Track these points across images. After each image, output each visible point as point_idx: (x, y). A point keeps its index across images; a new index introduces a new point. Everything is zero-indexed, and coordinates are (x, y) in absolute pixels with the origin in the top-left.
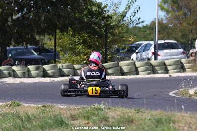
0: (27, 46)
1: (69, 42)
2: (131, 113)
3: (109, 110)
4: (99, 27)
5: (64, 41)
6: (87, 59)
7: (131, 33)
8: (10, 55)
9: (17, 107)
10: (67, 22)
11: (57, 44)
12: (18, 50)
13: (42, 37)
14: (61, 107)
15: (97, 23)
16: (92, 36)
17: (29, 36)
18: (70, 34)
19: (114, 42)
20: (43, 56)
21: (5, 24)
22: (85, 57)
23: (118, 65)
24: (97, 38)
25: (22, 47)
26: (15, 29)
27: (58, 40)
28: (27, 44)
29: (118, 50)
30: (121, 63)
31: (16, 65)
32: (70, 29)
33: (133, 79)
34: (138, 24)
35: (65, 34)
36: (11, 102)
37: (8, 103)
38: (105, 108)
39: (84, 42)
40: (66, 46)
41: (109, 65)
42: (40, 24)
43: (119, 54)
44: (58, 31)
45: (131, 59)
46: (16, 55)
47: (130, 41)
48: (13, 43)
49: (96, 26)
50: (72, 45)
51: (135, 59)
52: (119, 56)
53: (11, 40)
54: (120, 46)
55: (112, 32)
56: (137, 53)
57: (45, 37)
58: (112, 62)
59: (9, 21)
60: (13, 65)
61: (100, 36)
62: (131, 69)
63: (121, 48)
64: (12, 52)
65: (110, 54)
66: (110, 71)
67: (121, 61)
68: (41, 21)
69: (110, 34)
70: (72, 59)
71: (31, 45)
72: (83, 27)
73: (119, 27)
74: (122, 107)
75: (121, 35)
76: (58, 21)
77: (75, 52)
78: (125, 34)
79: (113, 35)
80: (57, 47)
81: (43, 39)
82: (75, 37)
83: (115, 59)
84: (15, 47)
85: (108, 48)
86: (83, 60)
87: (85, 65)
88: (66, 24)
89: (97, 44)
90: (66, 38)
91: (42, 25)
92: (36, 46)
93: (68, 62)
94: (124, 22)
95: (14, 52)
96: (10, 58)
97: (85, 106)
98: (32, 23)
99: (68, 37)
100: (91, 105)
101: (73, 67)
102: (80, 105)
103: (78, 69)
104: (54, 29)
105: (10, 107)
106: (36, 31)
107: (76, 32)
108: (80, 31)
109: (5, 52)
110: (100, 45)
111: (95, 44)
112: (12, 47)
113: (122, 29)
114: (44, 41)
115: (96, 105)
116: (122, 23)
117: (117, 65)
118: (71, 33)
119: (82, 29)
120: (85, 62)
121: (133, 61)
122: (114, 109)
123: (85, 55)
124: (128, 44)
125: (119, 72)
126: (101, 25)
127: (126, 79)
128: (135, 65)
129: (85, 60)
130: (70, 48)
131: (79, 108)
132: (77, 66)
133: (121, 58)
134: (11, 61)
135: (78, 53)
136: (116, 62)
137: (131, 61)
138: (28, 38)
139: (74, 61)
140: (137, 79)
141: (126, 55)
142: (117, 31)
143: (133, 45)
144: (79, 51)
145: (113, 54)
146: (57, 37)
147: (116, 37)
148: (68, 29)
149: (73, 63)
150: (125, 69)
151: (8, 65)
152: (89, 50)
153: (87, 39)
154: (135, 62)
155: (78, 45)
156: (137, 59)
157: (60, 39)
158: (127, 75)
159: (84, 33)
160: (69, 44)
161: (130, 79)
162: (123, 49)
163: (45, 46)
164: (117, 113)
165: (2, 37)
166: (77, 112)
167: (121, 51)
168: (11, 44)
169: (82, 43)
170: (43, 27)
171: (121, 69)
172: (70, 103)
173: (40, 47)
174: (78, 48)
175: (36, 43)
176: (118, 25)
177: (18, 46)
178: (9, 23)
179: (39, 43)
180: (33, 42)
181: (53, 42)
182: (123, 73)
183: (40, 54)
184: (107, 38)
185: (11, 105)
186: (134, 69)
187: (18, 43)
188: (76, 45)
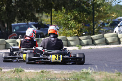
0: (28, 23)
1: (62, 18)
2: (113, 76)
3: (95, 74)
4: (87, 6)
5: (58, 18)
6: (78, 32)
7: (114, 10)
8: (15, 30)
9: (20, 73)
10: (61, 2)
11: (53, 20)
12: (21, 26)
13: (40, 15)
14: (56, 72)
15: (86, 2)
16: (81, 13)
17: (30, 14)
18: (63, 12)
19: (100, 17)
20: (41, 30)
21: (10, 5)
22: (76, 30)
23: (104, 37)
24: (85, 15)
25: (24, 23)
26: (18, 8)
27: (54, 17)
28: (28, 21)
29: (103, 24)
30: (106, 35)
31: (20, 38)
32: (63, 8)
33: (116, 48)
34: (119, 2)
35: (59, 12)
36: (14, 69)
37: (12, 70)
38: (92, 72)
39: (75, 19)
40: (60, 22)
41: (96, 37)
42: (39, 4)
43: (104, 28)
44: (53, 10)
45: (114, 32)
46: (19, 30)
47: (113, 16)
48: (17, 20)
49: (85, 5)
50: (65, 21)
51: (117, 31)
52: (104, 29)
53: (15, 18)
54: (105, 21)
55: (98, 9)
56: (119, 27)
57: (42, 15)
58: (98, 34)
59: (13, 3)
60: (17, 38)
61: (89, 13)
62: (114, 39)
63: (105, 22)
64: (16, 28)
65: (96, 27)
66: (97, 42)
67: (106, 33)
68: (40, 2)
69: (97, 11)
70: (66, 32)
71: (31, 21)
72: (74, 6)
73: (104, 5)
74: (106, 71)
75: (105, 12)
76: (53, 2)
77: (68, 26)
78: (109, 11)
79: (99, 11)
80: (53, 23)
81: (41, 17)
82: (67, 15)
83: (101, 31)
84: (19, 24)
85: (95, 23)
86: (75, 33)
87: (76, 37)
88: (60, 4)
89: (86, 19)
90: (60, 15)
91: (40, 5)
92: (36, 22)
93: (62, 35)
94: (108, 1)
95: (17, 28)
96: (14, 32)
97: (76, 71)
98: (32, 3)
99: (62, 14)
100: (80, 70)
101: (66, 39)
102: (72, 70)
103: (71, 41)
104: (50, 8)
105: (14, 73)
106: (35, 10)
107: (69, 10)
108: (71, 10)
109: (10, 28)
110: (89, 21)
111: (84, 19)
112: (16, 24)
113: (106, 7)
114: (42, 18)
115: (85, 70)
116: (106, 2)
117: (102, 37)
118: (65, 11)
119: (73, 8)
120: (76, 34)
121: (116, 33)
122: (99, 73)
123: (76, 29)
124: (111, 19)
125: (105, 42)
126: (89, 4)
127: (110, 48)
128: (117, 36)
129: (76, 33)
130: (64, 23)
131: (71, 72)
132: (69, 38)
133: (106, 31)
134: (15, 35)
135: (70, 27)
136: (101, 34)
137: (114, 33)
138: (29, 16)
139: (67, 34)
140: (119, 48)
141: (110, 28)
142: (102, 8)
143: (116, 20)
144: (71, 26)
145: (99, 28)
146: (53, 14)
147: (102, 14)
148: (61, 8)
149: (66, 36)
150: (109, 40)
151: (13, 38)
152: (79, 25)
153: (77, 15)
154: (117, 34)
155: (70, 20)
156: (119, 31)
157: (55, 16)
158: (111, 45)
159: (75, 11)
160: (63, 20)
161: (114, 48)
162: (108, 23)
163: (43, 22)
164: (102, 76)
165: (8, 16)
166: (69, 76)
167: (106, 25)
168: (15, 21)
169: (73, 19)
170: (41, 7)
171: (106, 40)
172: (63, 69)
173: (38, 23)
174: (70, 23)
175: (36, 20)
176: (103, 4)
177: (21, 22)
178: (13, 4)
179: (38, 20)
180: (33, 19)
181: (49, 19)
182: (107, 43)
183: (39, 29)
184: (94, 14)
185: (15, 71)
186: (117, 40)
187: (20, 20)
188: (69, 21)
